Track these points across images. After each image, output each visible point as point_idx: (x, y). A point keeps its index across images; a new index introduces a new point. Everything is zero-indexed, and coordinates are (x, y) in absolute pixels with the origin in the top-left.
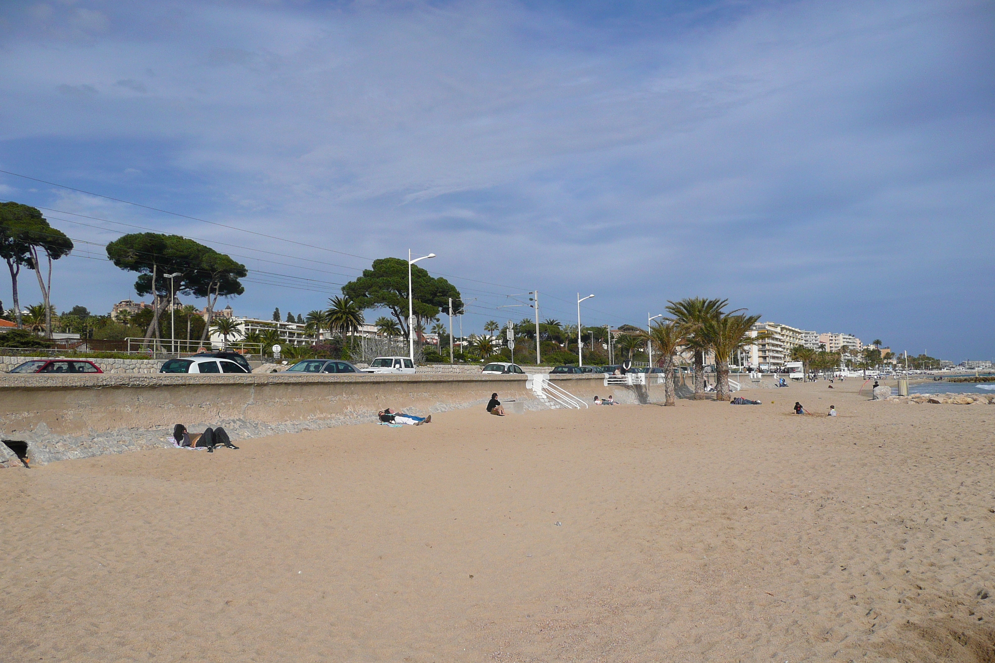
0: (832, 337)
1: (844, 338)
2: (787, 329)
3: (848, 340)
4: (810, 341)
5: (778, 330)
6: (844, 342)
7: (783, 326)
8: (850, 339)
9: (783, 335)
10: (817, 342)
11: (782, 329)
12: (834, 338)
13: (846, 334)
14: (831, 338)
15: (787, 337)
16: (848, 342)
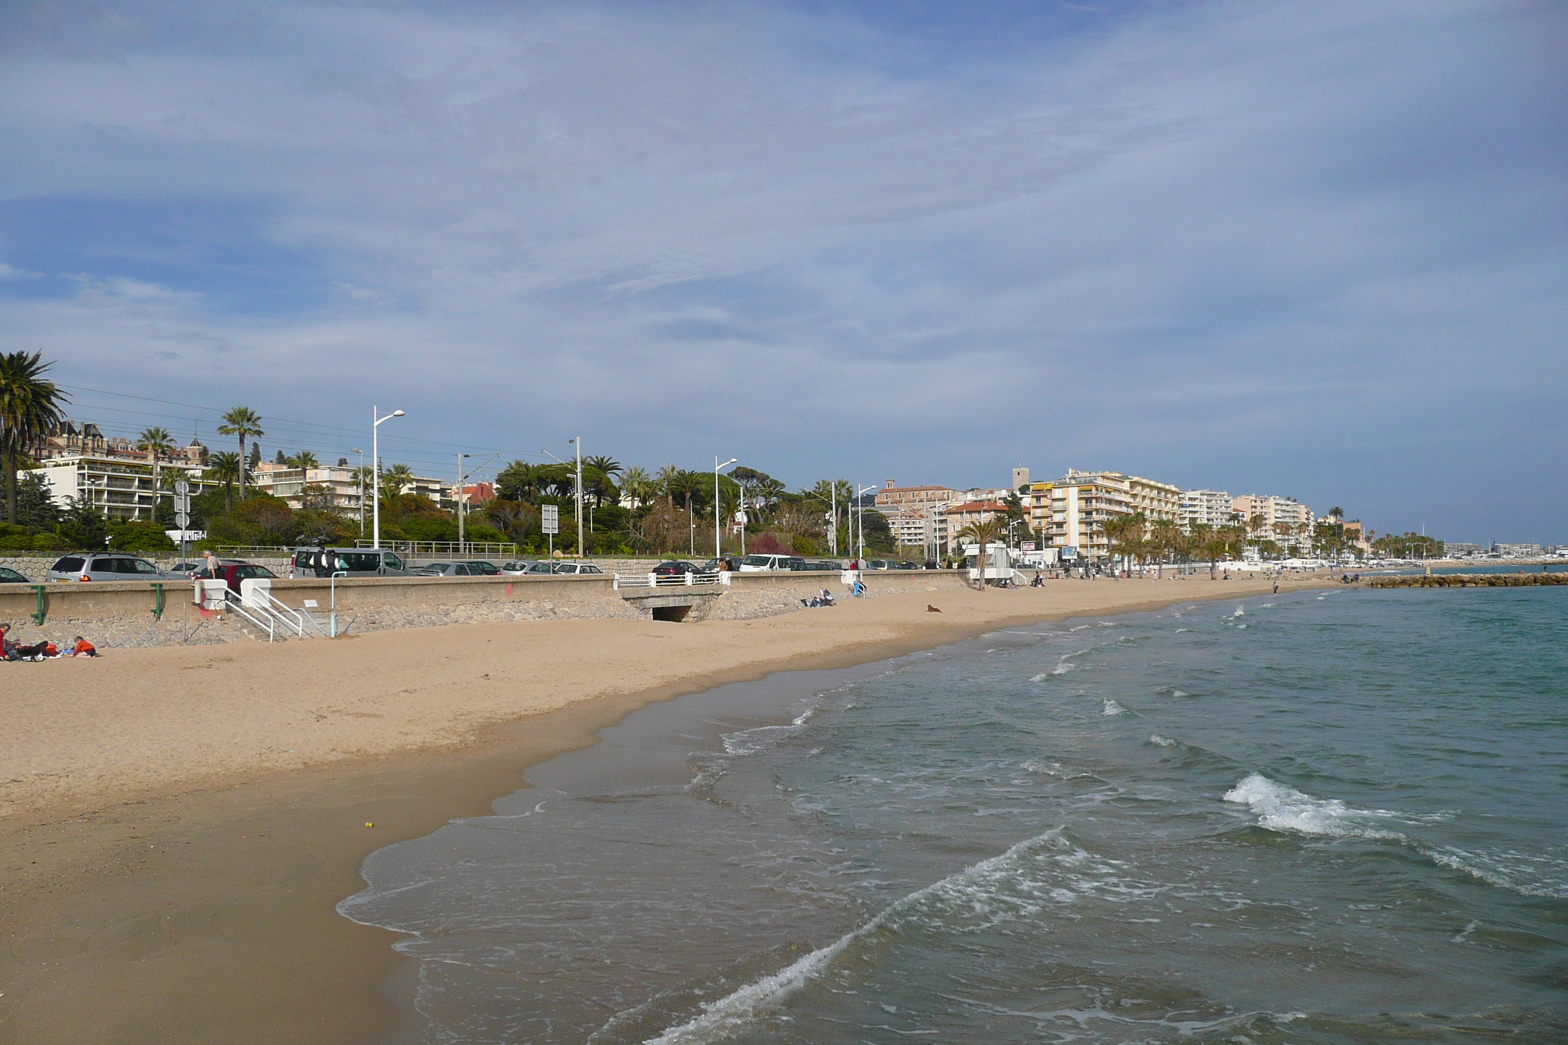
0: (1255, 501)
1: (1277, 504)
2: (1143, 486)
3: (1284, 508)
4: (1217, 509)
5: (1126, 486)
6: (1276, 510)
7: (1136, 479)
8: (1287, 505)
9: (1134, 496)
10: (1229, 510)
11: (1133, 484)
12: (1258, 504)
13: (1281, 497)
14: (1253, 504)
15: (1143, 500)
16: (1284, 511)
